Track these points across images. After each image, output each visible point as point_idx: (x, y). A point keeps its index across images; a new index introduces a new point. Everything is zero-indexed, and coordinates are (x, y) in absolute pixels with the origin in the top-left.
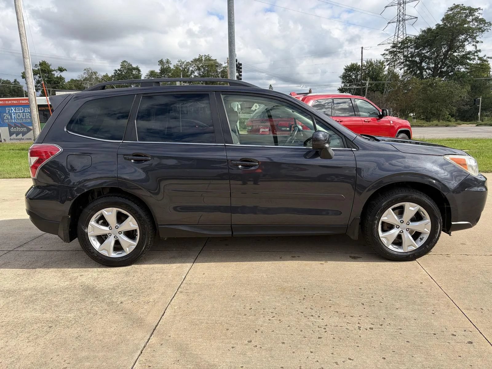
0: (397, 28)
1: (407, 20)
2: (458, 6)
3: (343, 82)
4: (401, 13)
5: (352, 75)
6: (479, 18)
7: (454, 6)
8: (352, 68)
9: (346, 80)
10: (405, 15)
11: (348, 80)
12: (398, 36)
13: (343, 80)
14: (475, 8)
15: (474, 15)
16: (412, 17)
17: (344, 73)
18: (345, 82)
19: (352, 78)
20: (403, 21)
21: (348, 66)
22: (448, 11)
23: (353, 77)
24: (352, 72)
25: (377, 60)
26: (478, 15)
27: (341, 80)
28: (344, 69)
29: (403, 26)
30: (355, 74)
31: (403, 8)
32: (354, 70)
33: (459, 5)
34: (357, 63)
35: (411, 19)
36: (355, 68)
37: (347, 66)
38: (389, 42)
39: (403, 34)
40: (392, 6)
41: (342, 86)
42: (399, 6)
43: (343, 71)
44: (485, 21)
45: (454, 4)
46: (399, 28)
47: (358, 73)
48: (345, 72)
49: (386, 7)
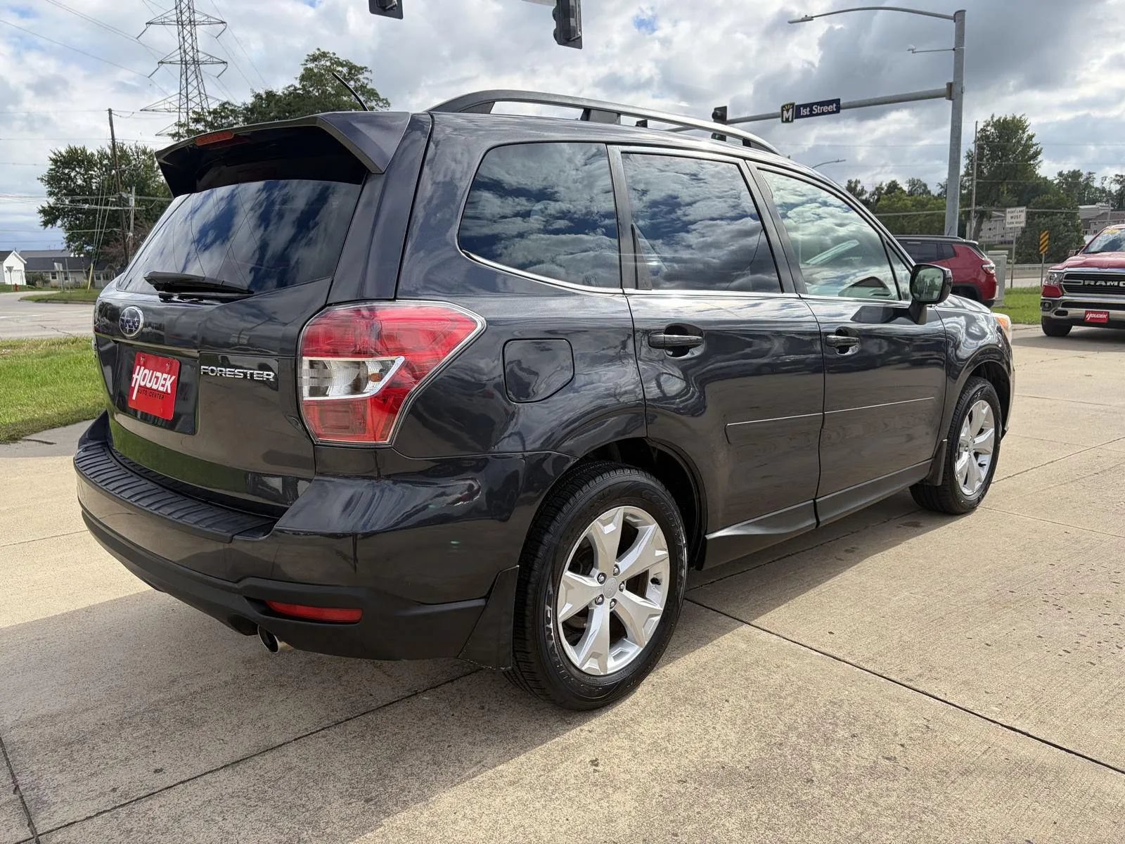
0: (184, 77)
1: (204, 63)
2: (324, 55)
3: (51, 194)
4: (187, 45)
5: (75, 176)
6: (368, 87)
7: (317, 52)
8: (72, 160)
9: (59, 188)
10: (198, 51)
11: (65, 188)
12: (187, 97)
13: (52, 186)
14: (359, 65)
15: (358, 80)
16: (215, 60)
17: (51, 170)
18: (58, 193)
19: (75, 183)
20: (194, 63)
21: (60, 153)
22: (307, 61)
23: (79, 182)
24: (74, 169)
25: (136, 147)
26: (366, 81)
27: (45, 188)
28: (51, 159)
29: (197, 77)
30: (83, 175)
31: (192, 35)
32: (80, 163)
33: (328, 53)
34: (84, 148)
35: (213, 63)
36: (83, 161)
37: (56, 152)
38: (167, 106)
39: (200, 94)
40: (163, 23)
41: (51, 203)
42: (180, 27)
43: (49, 165)
44: (377, 94)
45: (318, 49)
46: (187, 80)
47: (92, 172)
48: (53, 167)
49: (149, 23)
